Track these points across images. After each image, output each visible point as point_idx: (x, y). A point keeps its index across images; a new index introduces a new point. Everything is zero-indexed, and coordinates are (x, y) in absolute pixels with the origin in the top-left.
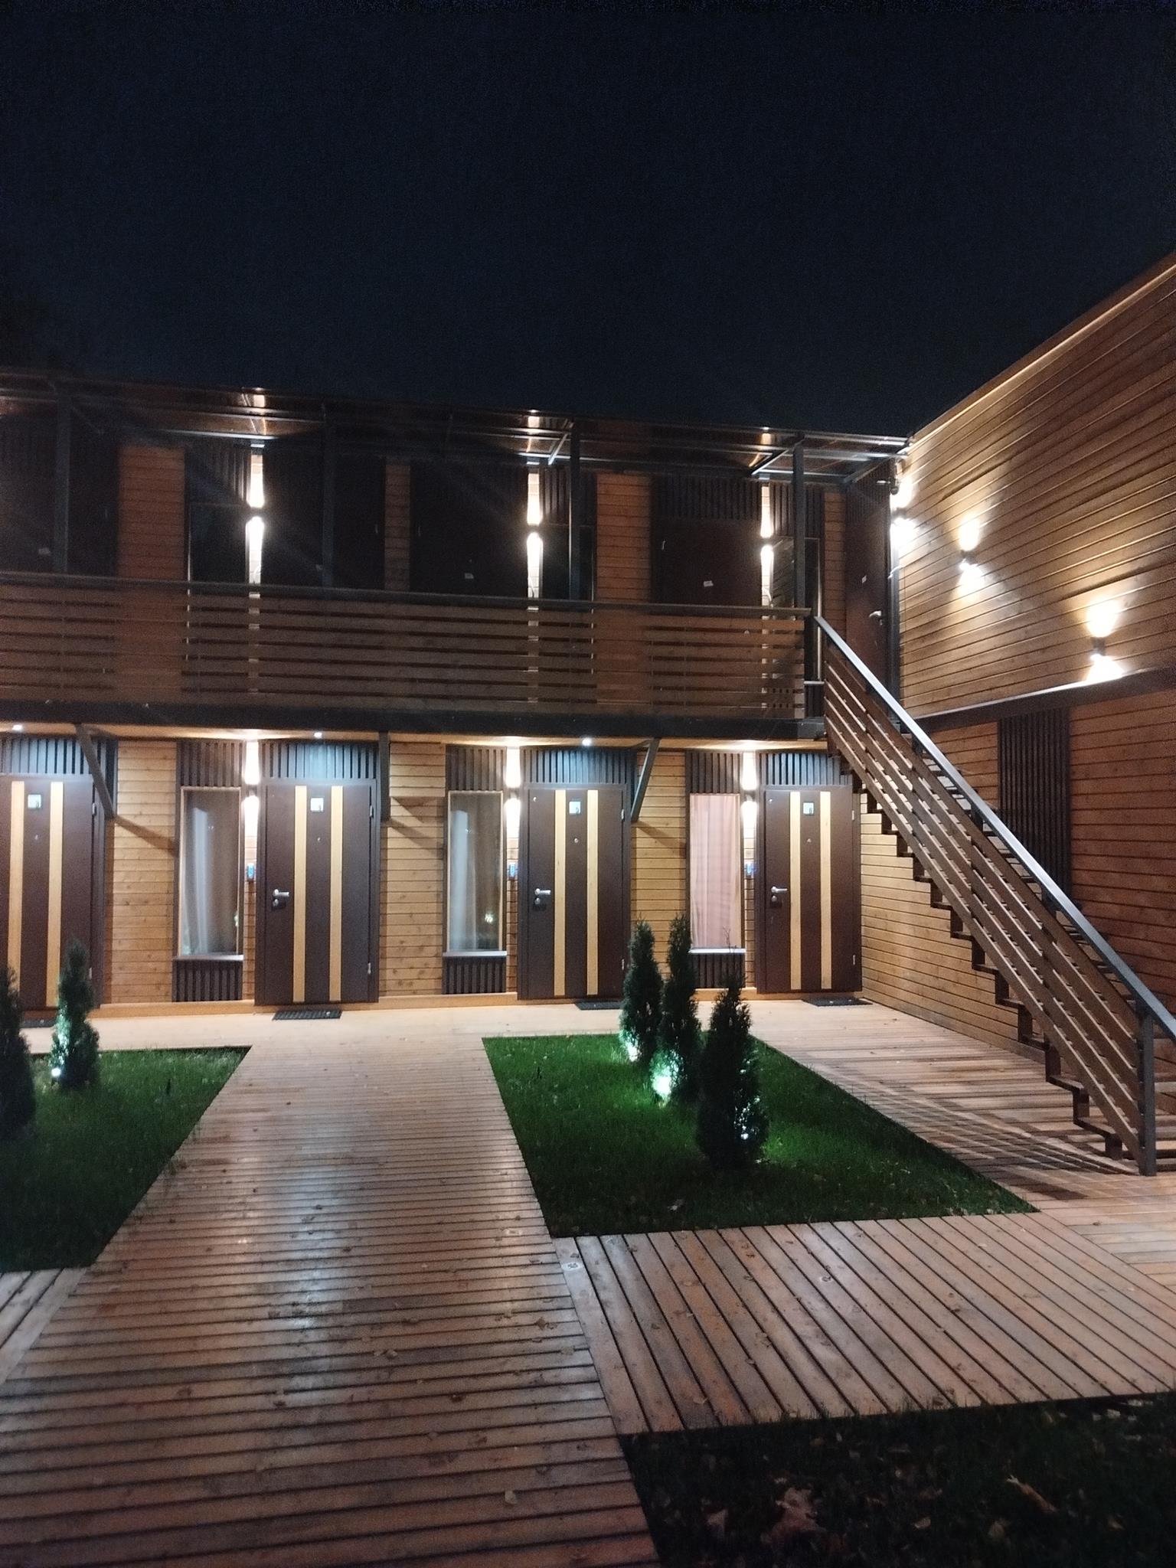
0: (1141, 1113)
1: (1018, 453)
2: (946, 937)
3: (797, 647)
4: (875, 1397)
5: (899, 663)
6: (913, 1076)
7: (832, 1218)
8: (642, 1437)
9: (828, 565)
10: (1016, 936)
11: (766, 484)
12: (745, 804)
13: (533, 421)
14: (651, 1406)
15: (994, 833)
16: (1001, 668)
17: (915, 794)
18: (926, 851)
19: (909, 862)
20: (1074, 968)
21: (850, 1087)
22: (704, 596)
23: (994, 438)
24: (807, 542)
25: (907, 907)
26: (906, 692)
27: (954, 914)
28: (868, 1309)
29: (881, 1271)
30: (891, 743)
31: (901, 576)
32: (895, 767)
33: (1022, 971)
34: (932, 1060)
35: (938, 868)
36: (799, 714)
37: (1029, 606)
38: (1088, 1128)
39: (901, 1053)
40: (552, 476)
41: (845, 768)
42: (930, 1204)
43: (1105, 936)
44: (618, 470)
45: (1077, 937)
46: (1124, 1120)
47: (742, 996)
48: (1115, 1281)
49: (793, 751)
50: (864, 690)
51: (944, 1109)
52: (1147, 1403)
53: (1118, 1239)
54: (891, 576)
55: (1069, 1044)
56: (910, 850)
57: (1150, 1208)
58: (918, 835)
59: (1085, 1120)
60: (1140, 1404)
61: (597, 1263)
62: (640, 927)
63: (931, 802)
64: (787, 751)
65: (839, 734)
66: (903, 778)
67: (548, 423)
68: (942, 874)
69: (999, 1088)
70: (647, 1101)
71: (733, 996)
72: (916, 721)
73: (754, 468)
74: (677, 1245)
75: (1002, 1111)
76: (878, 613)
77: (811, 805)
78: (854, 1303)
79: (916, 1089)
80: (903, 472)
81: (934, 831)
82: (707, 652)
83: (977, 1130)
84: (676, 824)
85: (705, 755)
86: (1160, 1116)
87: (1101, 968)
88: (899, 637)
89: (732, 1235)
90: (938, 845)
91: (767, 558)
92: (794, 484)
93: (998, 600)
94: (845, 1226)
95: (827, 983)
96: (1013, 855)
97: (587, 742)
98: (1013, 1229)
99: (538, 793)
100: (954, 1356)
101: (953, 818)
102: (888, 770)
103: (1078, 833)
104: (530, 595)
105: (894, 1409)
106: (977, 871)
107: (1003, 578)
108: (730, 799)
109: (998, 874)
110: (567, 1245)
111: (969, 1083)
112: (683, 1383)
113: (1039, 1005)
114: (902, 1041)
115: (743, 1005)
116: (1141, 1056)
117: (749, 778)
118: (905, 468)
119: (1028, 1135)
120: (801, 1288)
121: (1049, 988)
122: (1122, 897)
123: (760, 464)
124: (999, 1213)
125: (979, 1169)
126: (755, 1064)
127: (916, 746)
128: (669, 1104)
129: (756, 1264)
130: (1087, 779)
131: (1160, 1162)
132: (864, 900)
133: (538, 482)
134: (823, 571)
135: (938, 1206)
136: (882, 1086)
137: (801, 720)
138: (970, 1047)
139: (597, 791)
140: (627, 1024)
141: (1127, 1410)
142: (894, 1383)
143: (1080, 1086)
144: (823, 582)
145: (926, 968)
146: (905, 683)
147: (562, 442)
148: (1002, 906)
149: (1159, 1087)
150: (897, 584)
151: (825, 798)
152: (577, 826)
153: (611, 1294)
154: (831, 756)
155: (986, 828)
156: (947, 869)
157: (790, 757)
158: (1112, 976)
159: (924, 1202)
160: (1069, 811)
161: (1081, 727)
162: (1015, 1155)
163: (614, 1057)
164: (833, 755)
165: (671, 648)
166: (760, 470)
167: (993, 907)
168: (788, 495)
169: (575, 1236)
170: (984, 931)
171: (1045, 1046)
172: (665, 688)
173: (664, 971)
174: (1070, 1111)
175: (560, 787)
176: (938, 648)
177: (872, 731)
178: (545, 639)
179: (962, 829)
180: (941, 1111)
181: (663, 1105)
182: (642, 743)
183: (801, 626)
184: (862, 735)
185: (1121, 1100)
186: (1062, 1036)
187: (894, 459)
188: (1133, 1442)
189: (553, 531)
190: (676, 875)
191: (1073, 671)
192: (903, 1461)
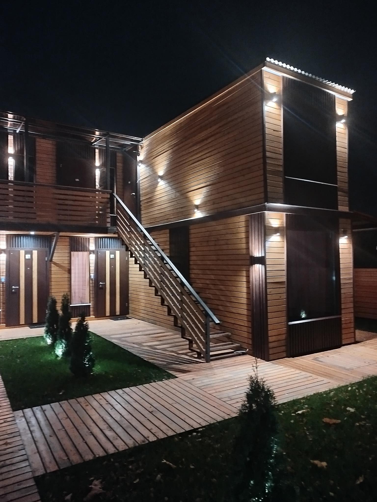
0: (206, 345)
1: (175, 147)
2: (154, 295)
3: (108, 203)
4: (124, 444)
5: (140, 210)
6: (143, 341)
7: (115, 389)
8: (43, 476)
9: (118, 177)
10: (173, 295)
11: (97, 148)
12: (91, 255)
13: (10, 116)
14: (48, 464)
15: (167, 263)
16: (170, 213)
17: (144, 252)
18: (147, 269)
19: (143, 273)
20: (189, 303)
21: (123, 346)
22: (76, 184)
23: (168, 141)
24: (111, 169)
25: (143, 287)
26: (143, 219)
27: (156, 289)
28: (124, 416)
29: (129, 403)
30: (137, 235)
31: (141, 182)
32: (139, 243)
33: (175, 305)
34: (149, 335)
35: (151, 274)
36: (109, 225)
37: (178, 194)
38: (193, 351)
39: (141, 333)
40: (17, 137)
41: (123, 243)
42: (146, 380)
43: (198, 293)
44: (44, 137)
45: (190, 294)
46: (202, 347)
47: (86, 319)
48: (197, 395)
49: (107, 237)
50: (129, 218)
51: (152, 350)
52: (203, 429)
53: (198, 382)
54: (138, 182)
55: (188, 326)
56: (143, 269)
57: (208, 372)
58: (145, 264)
59: (192, 348)
60: (201, 429)
61: (30, 418)
62: (52, 298)
63: (149, 254)
64: (105, 237)
65: (121, 232)
66: (141, 246)
67: (16, 118)
68: (152, 276)
69: (169, 341)
70: (53, 358)
71: (83, 320)
72: (145, 229)
73: (93, 143)
74: (61, 406)
75: (169, 348)
76: (134, 194)
77: (113, 255)
78: (120, 415)
79: (144, 344)
80: (141, 149)
81: (150, 263)
82: (76, 203)
83: (162, 355)
84: (67, 262)
85: (77, 238)
86: (211, 344)
87: (196, 303)
88: (140, 201)
89: (81, 400)
90: (151, 267)
91: (98, 173)
92: (106, 150)
93: (169, 192)
94: (119, 391)
95: (118, 313)
96: (173, 270)
97: (32, 233)
98: (170, 384)
99: (13, 251)
100: (149, 426)
101: (155, 259)
102: (136, 244)
103: (191, 263)
104: (9, 179)
105: (130, 446)
106: (163, 275)
107: (170, 185)
108: (86, 253)
109: (168, 276)
110: (19, 413)
111: (160, 341)
112: (59, 453)
113: (180, 315)
114: (141, 329)
115: (86, 322)
116: (207, 327)
117: (92, 247)
118: (142, 148)
119: (176, 355)
120: (103, 413)
121: (182, 310)
122: (203, 281)
123: (95, 141)
124: (166, 380)
125: (161, 367)
126: (90, 341)
127: (145, 237)
128: (62, 358)
129: (89, 408)
130: (194, 247)
131: (211, 358)
132: (130, 285)
133: (12, 139)
134: (116, 178)
135: (148, 380)
136: (134, 345)
137: (109, 227)
138: (161, 329)
139: (37, 251)
140: (47, 332)
141: (197, 432)
142: (131, 438)
143: (190, 338)
144: (116, 182)
145: (149, 306)
146: (142, 216)
147: (21, 125)
148: (169, 285)
149: (211, 336)
150: (139, 185)
151: (118, 253)
152: (29, 263)
153: (35, 428)
154: (119, 239)
155: (165, 262)
156: (154, 274)
157: (106, 239)
158: (199, 305)
159: (144, 380)
160: (189, 256)
161: (192, 231)
162: (172, 361)
163: (42, 344)
164: (119, 238)
165: (64, 201)
166: (95, 143)
167: (167, 286)
168: (104, 152)
169: (22, 409)
170: (164, 293)
171: (181, 327)
172: (62, 215)
173: (60, 312)
174: (188, 346)
175: (22, 249)
176: (151, 206)
177: (131, 231)
178: (16, 195)
179: (158, 262)
180: (152, 351)
181: (59, 359)
182: (53, 234)
183: (109, 196)
184: (128, 233)
185: (201, 342)
186: (186, 324)
187: (138, 145)
188: (199, 441)
189: (18, 157)
190: (66, 279)
191: (190, 214)
192: (132, 463)
